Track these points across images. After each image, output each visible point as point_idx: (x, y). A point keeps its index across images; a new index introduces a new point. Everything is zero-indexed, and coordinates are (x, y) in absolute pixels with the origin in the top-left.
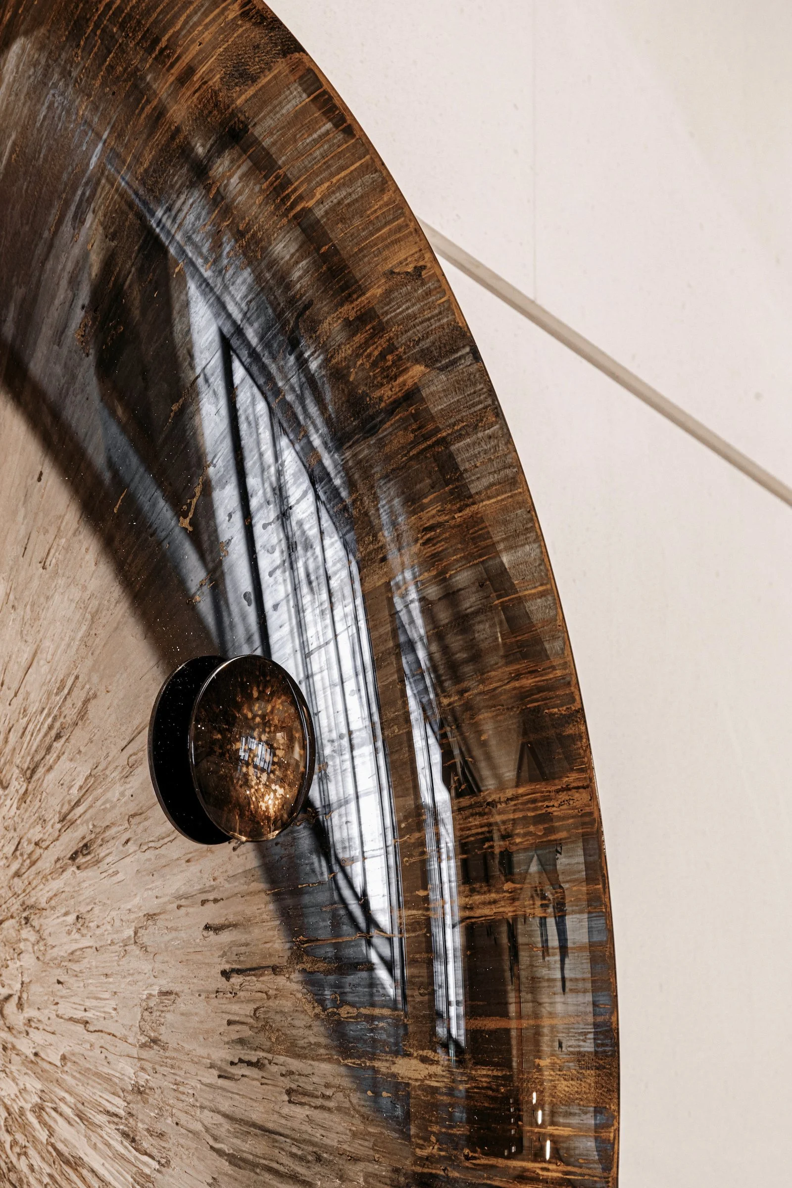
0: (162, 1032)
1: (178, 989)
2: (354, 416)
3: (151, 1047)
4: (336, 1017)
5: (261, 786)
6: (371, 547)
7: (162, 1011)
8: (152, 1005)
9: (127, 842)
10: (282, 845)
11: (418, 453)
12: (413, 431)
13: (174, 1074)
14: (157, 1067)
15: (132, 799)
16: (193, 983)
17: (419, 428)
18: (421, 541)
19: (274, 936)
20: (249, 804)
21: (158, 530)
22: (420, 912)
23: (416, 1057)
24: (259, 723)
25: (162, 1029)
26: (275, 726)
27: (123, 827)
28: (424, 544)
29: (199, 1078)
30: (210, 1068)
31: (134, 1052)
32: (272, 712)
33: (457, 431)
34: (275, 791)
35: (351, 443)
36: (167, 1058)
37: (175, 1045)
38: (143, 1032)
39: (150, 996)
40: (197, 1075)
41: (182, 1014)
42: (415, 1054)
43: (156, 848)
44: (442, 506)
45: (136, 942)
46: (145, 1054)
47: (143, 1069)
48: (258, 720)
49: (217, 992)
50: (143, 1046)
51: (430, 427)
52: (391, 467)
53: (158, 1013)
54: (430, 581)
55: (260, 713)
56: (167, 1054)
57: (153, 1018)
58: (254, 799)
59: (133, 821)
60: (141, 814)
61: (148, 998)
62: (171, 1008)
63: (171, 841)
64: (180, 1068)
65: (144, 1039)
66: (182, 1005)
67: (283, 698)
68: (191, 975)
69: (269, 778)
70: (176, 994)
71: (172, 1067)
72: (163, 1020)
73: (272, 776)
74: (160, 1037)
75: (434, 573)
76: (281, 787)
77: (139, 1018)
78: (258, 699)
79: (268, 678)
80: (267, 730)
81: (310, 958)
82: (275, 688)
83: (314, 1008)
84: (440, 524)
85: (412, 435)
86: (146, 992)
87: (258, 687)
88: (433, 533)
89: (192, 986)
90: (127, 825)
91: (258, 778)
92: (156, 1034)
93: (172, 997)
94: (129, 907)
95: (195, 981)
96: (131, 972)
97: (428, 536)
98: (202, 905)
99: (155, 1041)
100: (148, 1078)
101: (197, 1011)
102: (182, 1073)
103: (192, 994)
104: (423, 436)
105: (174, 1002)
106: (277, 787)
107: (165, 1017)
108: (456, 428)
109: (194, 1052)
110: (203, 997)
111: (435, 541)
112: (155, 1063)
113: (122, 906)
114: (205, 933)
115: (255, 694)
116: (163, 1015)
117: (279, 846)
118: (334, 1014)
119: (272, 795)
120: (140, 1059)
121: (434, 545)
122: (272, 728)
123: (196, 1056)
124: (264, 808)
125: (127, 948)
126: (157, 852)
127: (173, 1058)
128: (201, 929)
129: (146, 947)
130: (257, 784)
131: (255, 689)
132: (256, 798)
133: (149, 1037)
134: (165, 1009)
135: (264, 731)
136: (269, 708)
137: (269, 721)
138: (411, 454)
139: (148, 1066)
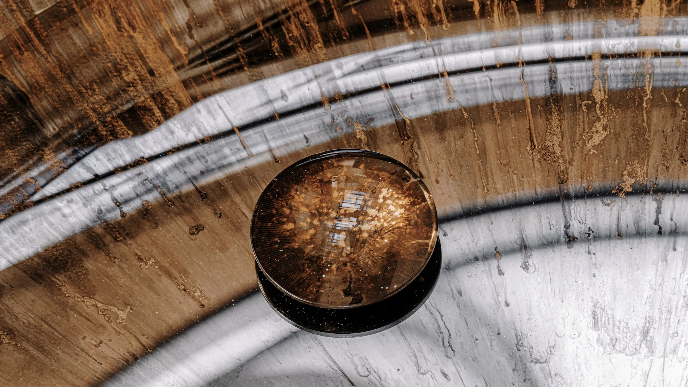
0: (635, 326)
1: (590, 304)
2: (9, 121)
3: (651, 341)
4: (605, 104)
5: (381, 215)
6: (140, 87)
7: (614, 324)
8: (609, 338)
9: (445, 375)
10: (438, 175)
11: (43, 45)
12: (22, 53)
13: (676, 309)
14: (671, 331)
15: (401, 370)
16: (583, 284)
17: (19, 48)
18: (131, 32)
19: (529, 182)
20: (399, 228)
21: (131, 350)
22: (495, 9)
23: (639, 9)
24: (320, 221)
25: (632, 324)
26: (321, 202)
27: (431, 380)
28: (134, 29)
29: (678, 276)
30: (666, 261)
31: (658, 362)
32: (307, 206)
33: (18, 6)
34: (385, 198)
35: (36, 121)
36: (660, 318)
37: (647, 307)
38: (636, 351)
39: (600, 342)
40: (675, 279)
41: (615, 298)
42: (636, 11)
43: (450, 336)
44: (94, 13)
45: (546, 361)
46: (659, 348)
47: (674, 351)
48: (316, 222)
49: (589, 253)
50: (651, 351)
51: (16, 36)
52: (59, 73)
53: (617, 330)
54: (169, 18)
55: (309, 220)
56: (657, 318)
57: (621, 337)
58: (394, 223)
59: (424, 368)
60: (416, 357)
61: (602, 345)
62: (610, 312)
63: (442, 316)
64: (670, 301)
65: (644, 350)
66: (606, 298)
67: (293, 193)
68: (574, 288)
69: (372, 207)
70: (595, 306)
71: (669, 311)
72: (623, 324)
73: (370, 203)
74: (640, 327)
75: (162, 15)
76: (380, 192)
77: (621, 355)
78: (294, 222)
79: (274, 211)
80: (325, 211)
81: (548, 138)
82: (284, 203)
83: (597, 132)
84: (113, 12)
85: (26, 54)
86: (596, 347)
87: (283, 223)
88: (122, 20)
89: (586, 286)
90: (428, 376)
91: (373, 220)
92: (638, 333)
93: (598, 312)
94: (511, 371)
95: (580, 282)
96: (576, 366)
97: (126, 25)
98: (503, 274)
99: (645, 333)
100: (683, 343)
101: (610, 280)
102: (674, 297)
103: (594, 285)
104: (26, 43)
105: (603, 310)
106: (381, 196)
107: (619, 321)
108: (15, 8)
109: (653, 282)
110: (595, 271)
111: (131, 17)
112: (668, 333)
113: (511, 380)
114: (531, 269)
115: (290, 226)
116: (617, 323)
117: (439, 179)
118: (602, 107)
119: (389, 202)
120: (665, 355)
121: (134, 18)
122: (324, 205)
123: (656, 280)
124: (402, 211)
125: (553, 373)
126: (453, 335)
127: (660, 309)
128: (527, 275)
129: (550, 347)
130: (379, 220)
131: (285, 227)
132: (392, 220)
133: (642, 342)
134: (611, 321)
135: (327, 214)
136: (304, 209)
137: (317, 209)
138: (44, 52)
139: (671, 343)
